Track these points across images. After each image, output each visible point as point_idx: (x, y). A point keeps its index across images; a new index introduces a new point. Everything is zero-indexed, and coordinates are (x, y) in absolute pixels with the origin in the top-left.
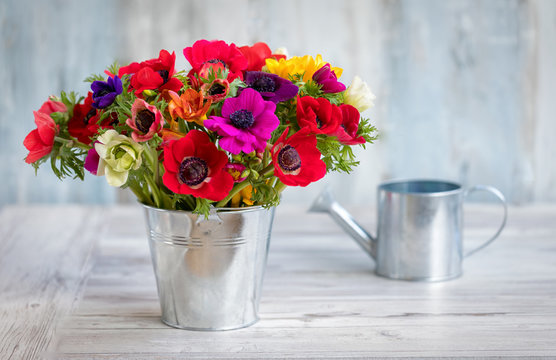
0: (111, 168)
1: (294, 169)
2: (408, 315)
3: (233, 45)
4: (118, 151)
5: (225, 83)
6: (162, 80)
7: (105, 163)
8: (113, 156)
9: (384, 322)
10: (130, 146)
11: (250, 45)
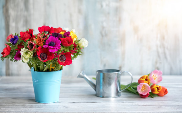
0: (24, 58)
1: (64, 61)
2: (74, 102)
3: (52, 27)
4: (27, 53)
5: (46, 35)
6: (30, 36)
7: (23, 56)
8: (25, 54)
9: (67, 104)
10: (29, 52)
11: (57, 28)
